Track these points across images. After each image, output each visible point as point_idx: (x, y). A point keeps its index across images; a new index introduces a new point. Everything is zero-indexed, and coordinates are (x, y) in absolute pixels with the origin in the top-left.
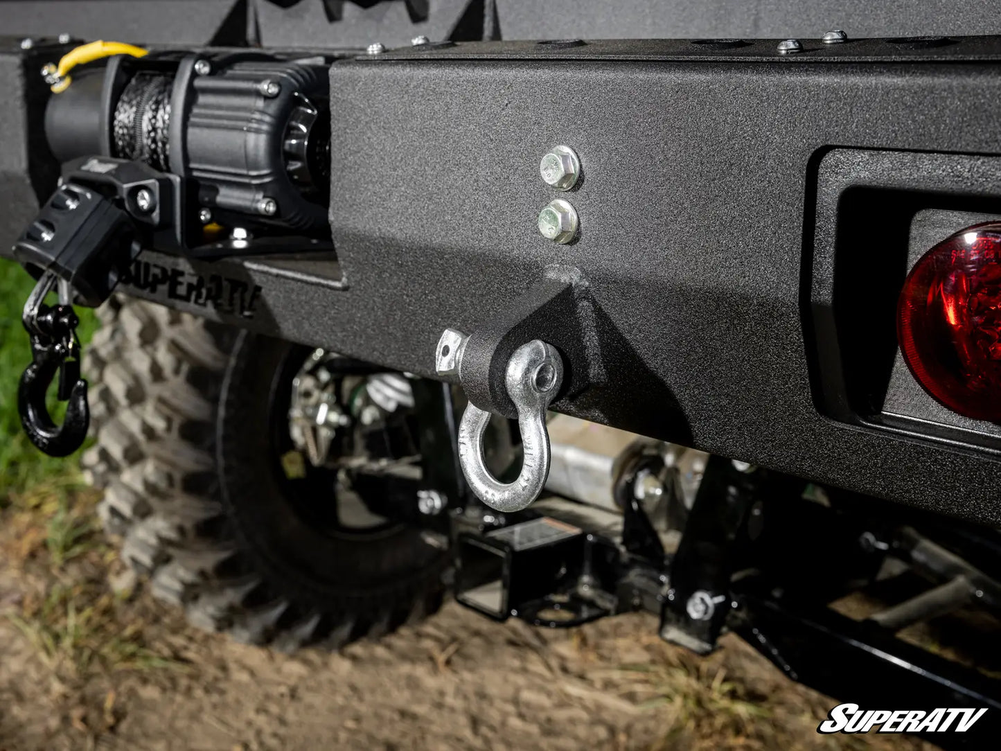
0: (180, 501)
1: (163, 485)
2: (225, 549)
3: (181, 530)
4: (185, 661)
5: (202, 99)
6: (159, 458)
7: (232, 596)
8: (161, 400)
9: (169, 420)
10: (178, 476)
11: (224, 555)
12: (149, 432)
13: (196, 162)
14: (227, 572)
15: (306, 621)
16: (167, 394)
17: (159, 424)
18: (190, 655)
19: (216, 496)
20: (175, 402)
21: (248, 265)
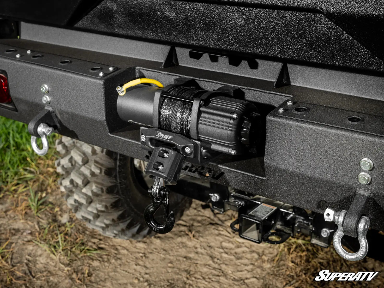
0: (105, 196)
1: (100, 192)
2: (121, 210)
3: (106, 207)
4: (102, 249)
5: (203, 115)
6: (96, 182)
7: (123, 226)
8: (96, 162)
9: (101, 170)
10: (104, 189)
11: (120, 213)
12: (93, 174)
13: (201, 135)
14: (121, 218)
15: (145, 230)
16: (98, 159)
17: (97, 171)
18: (103, 246)
19: (118, 193)
20: (101, 162)
21: (219, 166)
